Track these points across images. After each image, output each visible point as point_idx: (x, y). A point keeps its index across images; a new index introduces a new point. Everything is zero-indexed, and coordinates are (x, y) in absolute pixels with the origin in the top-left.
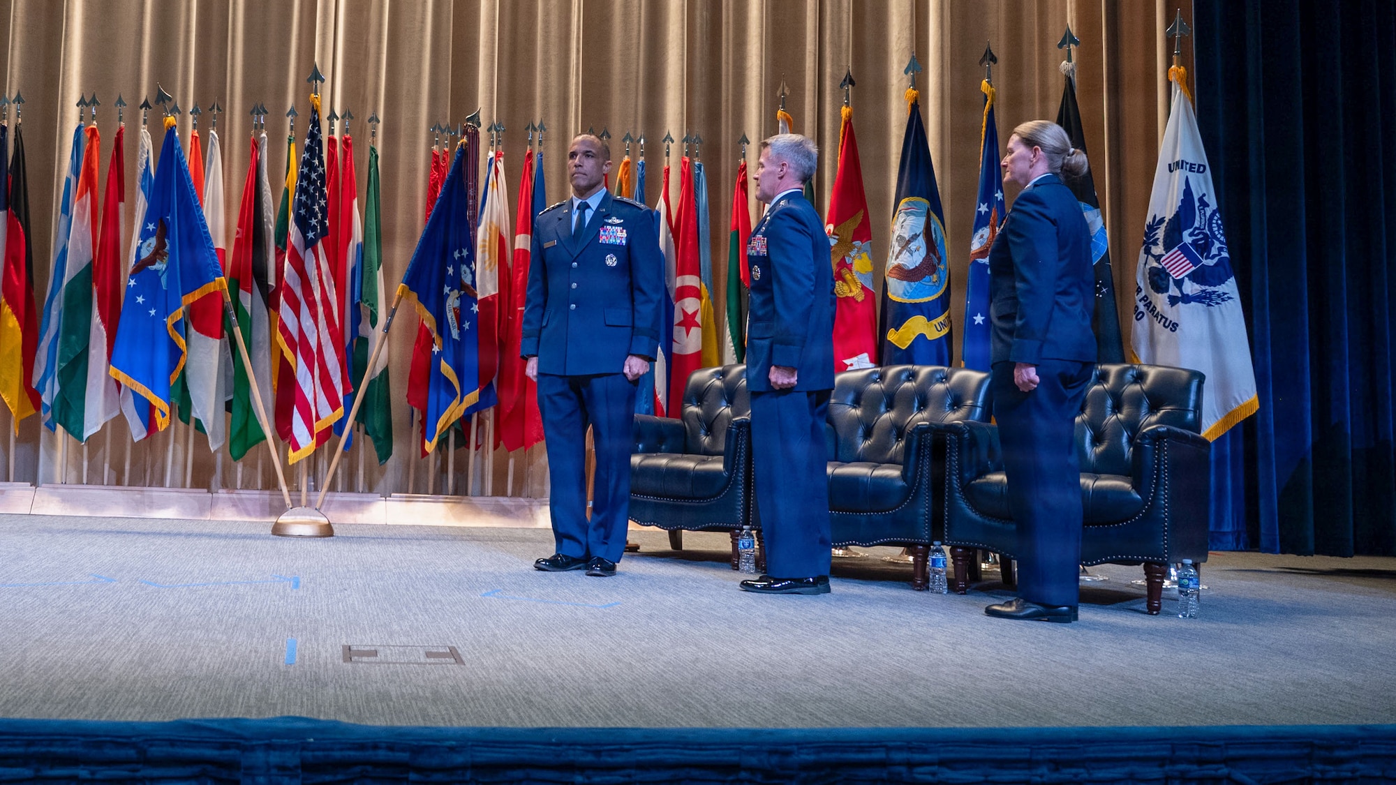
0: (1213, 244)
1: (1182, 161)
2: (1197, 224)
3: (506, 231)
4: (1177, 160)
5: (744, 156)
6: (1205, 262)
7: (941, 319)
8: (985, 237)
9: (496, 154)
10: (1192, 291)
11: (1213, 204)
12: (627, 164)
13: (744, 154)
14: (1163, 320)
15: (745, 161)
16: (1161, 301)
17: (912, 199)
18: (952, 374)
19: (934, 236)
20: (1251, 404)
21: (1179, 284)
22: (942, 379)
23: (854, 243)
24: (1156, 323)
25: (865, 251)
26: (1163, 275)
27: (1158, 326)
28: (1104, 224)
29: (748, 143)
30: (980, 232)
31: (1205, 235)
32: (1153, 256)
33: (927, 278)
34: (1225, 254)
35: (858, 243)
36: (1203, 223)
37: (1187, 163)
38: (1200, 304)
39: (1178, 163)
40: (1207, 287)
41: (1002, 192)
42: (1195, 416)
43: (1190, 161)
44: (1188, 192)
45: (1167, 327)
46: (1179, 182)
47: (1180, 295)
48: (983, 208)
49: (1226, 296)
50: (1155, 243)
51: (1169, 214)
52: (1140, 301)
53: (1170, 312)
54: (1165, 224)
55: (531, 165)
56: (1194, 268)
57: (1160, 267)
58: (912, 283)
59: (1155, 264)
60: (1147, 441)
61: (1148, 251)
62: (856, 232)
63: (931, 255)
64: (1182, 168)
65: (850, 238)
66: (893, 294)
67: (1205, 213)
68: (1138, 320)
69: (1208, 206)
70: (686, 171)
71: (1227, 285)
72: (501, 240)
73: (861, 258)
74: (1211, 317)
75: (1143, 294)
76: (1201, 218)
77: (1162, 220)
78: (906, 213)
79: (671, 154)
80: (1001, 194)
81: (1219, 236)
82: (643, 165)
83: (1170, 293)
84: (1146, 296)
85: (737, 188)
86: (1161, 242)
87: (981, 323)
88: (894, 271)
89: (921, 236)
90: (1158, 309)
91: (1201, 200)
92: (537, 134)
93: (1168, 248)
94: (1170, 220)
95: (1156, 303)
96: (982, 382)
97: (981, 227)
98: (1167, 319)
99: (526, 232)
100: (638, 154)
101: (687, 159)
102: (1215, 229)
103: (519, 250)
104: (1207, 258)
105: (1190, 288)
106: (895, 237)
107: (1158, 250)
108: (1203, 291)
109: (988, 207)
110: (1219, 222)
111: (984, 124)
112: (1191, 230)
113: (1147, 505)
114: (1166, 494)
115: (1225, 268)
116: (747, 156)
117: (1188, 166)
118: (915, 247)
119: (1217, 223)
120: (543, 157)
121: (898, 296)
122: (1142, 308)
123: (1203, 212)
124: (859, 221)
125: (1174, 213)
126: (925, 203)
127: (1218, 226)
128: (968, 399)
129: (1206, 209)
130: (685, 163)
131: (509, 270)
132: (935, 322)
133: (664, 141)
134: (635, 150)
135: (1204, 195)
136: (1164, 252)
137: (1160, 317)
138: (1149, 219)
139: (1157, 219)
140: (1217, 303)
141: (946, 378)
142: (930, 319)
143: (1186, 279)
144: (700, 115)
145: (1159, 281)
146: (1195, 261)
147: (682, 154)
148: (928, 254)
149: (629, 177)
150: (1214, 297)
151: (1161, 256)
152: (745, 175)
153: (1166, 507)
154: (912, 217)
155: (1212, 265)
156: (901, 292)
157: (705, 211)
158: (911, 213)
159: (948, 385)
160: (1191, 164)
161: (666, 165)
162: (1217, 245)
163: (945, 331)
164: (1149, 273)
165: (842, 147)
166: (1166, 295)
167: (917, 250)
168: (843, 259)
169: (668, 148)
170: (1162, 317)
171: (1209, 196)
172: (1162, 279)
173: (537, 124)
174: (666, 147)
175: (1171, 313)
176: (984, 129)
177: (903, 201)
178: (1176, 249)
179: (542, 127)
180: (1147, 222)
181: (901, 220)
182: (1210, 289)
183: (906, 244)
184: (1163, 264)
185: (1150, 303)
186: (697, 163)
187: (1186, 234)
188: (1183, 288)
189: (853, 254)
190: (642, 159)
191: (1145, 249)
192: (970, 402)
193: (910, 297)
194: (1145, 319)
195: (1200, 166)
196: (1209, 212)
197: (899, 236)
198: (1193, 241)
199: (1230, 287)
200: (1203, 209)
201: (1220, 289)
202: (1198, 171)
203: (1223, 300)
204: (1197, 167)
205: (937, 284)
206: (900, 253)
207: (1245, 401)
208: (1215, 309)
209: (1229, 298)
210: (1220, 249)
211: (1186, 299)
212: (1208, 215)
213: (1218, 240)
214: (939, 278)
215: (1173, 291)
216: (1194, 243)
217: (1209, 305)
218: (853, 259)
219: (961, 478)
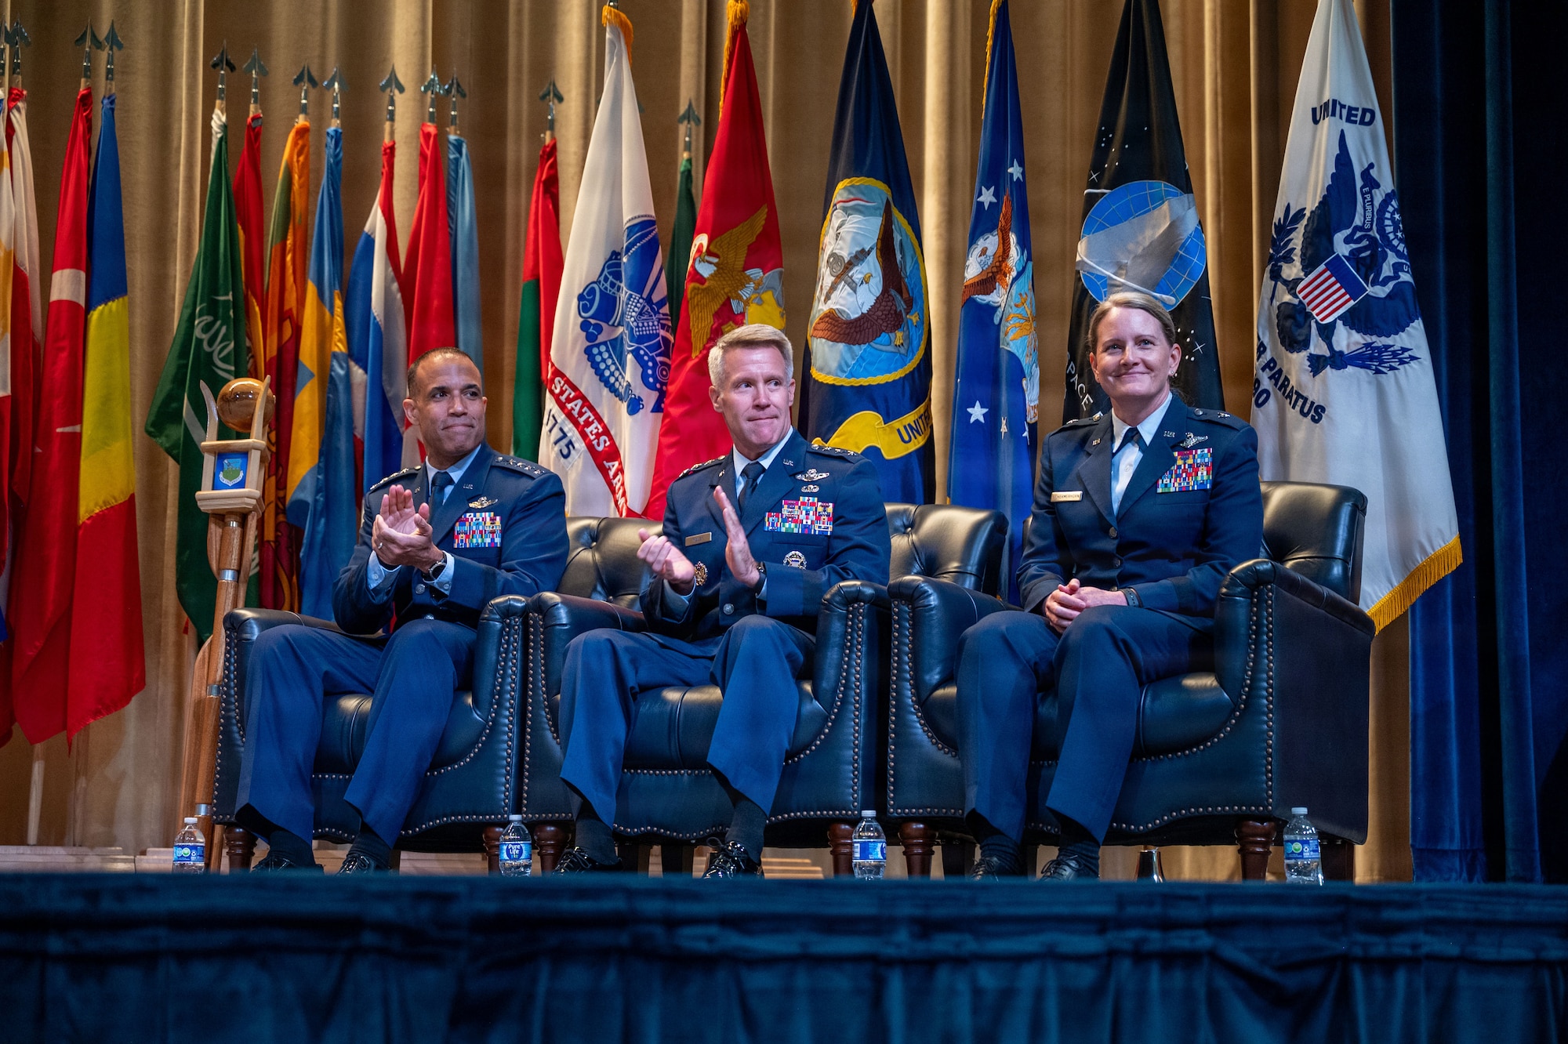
0: (1385, 257)
1: (1334, 102)
2: (1358, 221)
3: (30, 259)
4: (1325, 100)
5: (551, 126)
6: (1372, 290)
7: (910, 418)
8: (990, 252)
9: (10, 93)
10: (1348, 346)
11: (1387, 182)
12: (303, 132)
13: (552, 122)
14: (1300, 402)
15: (553, 138)
16: (1296, 364)
17: (857, 181)
18: (923, 517)
19: (899, 257)
20: (1446, 554)
21: (1327, 332)
22: (906, 527)
23: (748, 272)
24: (1289, 408)
25: (769, 288)
26: (1300, 318)
27: (1293, 414)
28: (1201, 224)
29: (560, 99)
30: (981, 243)
31: (1372, 239)
32: (1285, 282)
33: (884, 337)
34: (1406, 277)
35: (755, 273)
36: (1368, 219)
37: (1343, 106)
38: (1362, 371)
39: (1327, 104)
40: (1374, 338)
41: (1021, 164)
42: (1345, 570)
43: (1349, 100)
44: (1343, 160)
45: (1305, 415)
46: (1328, 140)
47: (1328, 354)
48: (987, 197)
49: (1406, 354)
50: (1288, 259)
51: (1311, 203)
52: (1263, 369)
53: (1310, 385)
54: (1305, 222)
55: (89, 122)
56: (1352, 303)
57: (1296, 302)
58: (856, 348)
59: (1288, 298)
60: (1239, 589)
61: (1276, 275)
62: (752, 249)
63: (893, 292)
64: (1334, 114)
65: (740, 263)
66: (821, 370)
67: (1372, 201)
68: (1259, 405)
69: (1378, 186)
70: (429, 153)
71: (1409, 335)
72: (19, 280)
73: (761, 302)
74: (1381, 394)
75: (1268, 355)
76: (1365, 210)
77: (1300, 214)
78: (845, 209)
79: (397, 117)
80: (1020, 170)
81: (1395, 242)
82: (337, 137)
83: (1312, 350)
84: (1272, 360)
85: (537, 191)
86: (1297, 259)
87: (982, 420)
88: (822, 326)
89: (873, 254)
90: (1293, 382)
91: (1366, 174)
92: (104, 55)
93: (1308, 266)
94: (1312, 212)
95: (1289, 372)
96: (977, 528)
97: (982, 234)
98: (1306, 400)
99: (75, 265)
100: (328, 113)
101: (431, 129)
102: (1389, 229)
103: (59, 302)
104: (1374, 283)
105: (1346, 340)
106: (826, 257)
107: (1292, 270)
108: (1368, 345)
109: (996, 194)
110: (1397, 216)
111: (990, 34)
112: (1348, 231)
113: (1239, 710)
114: (1271, 686)
115: (1405, 302)
116: (557, 126)
117: (1345, 112)
118: (860, 276)
119: (1392, 219)
120: (117, 107)
121: (829, 373)
122: (1266, 383)
123: (1368, 197)
124: (759, 229)
125: (1318, 199)
126: (880, 189)
127: (1395, 223)
128: (951, 560)
129: (1375, 192)
130: (427, 136)
131: (36, 346)
132: (897, 424)
133: (383, 89)
134: (320, 103)
135: (1371, 166)
136: (1302, 274)
137: (1294, 397)
138: (1279, 214)
139: (1292, 213)
140: (1392, 368)
141: (912, 525)
142: (888, 418)
143: (1339, 323)
144: (463, 40)
145: (1293, 328)
146: (1354, 290)
147: (423, 119)
148: (885, 291)
149: (306, 158)
150: (1386, 356)
151: (1298, 281)
152: (554, 166)
153: (1270, 711)
154: (856, 218)
155: (1383, 295)
156: (834, 365)
157: (471, 241)
158: (857, 210)
159: (914, 537)
160: (1350, 109)
161: (387, 140)
162: (1392, 258)
163: (918, 442)
164: (1278, 316)
165: (727, 81)
166: (1304, 354)
167: (865, 280)
168: (727, 304)
169: (392, 102)
170: (1299, 396)
171: (1380, 171)
172: (1299, 326)
173: (104, 31)
174: (387, 99)
175: (1313, 388)
176: (989, 43)
177: (840, 185)
178: (1322, 267)
179: (113, 40)
180: (1276, 220)
181: (836, 223)
182: (1380, 341)
183: (844, 269)
184: (1301, 296)
185: (1280, 371)
186: (452, 137)
187: (1339, 237)
188: (1334, 339)
189: (745, 293)
190: (334, 125)
191: (1271, 271)
192: (956, 564)
193: (852, 375)
194: (1272, 404)
195: (1365, 111)
196: (1379, 196)
197: (833, 255)
198: (1351, 252)
199: (1414, 337)
200: (1370, 192)
201: (1398, 341)
202: (1362, 122)
203: (1402, 362)
204: (1360, 113)
205: (902, 350)
206: (833, 288)
207: (1438, 548)
208: (1389, 379)
209: (1413, 358)
210: (1397, 268)
211: (1338, 360)
212: (1377, 204)
213: (1394, 249)
214: (908, 338)
215: (1318, 347)
216: (1354, 256)
217: (1378, 372)
218: (747, 303)
219: (918, 684)
